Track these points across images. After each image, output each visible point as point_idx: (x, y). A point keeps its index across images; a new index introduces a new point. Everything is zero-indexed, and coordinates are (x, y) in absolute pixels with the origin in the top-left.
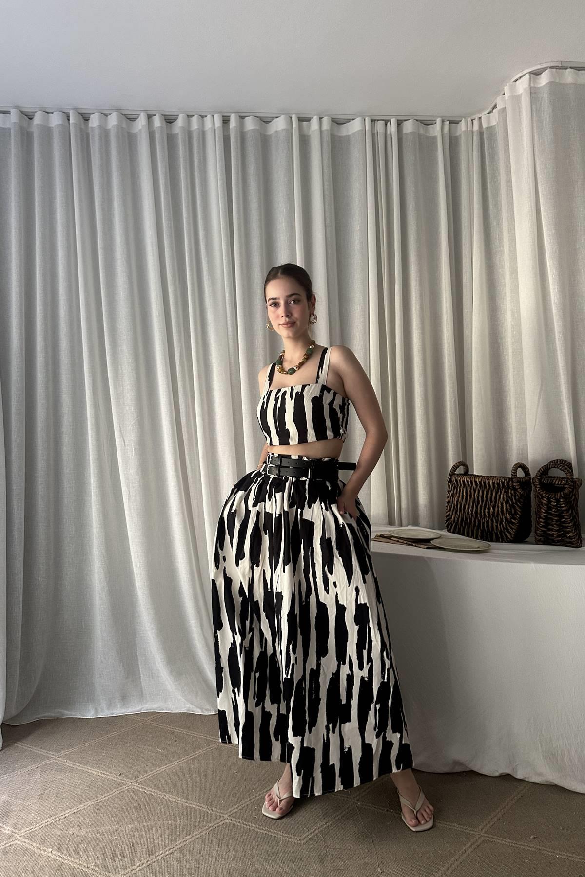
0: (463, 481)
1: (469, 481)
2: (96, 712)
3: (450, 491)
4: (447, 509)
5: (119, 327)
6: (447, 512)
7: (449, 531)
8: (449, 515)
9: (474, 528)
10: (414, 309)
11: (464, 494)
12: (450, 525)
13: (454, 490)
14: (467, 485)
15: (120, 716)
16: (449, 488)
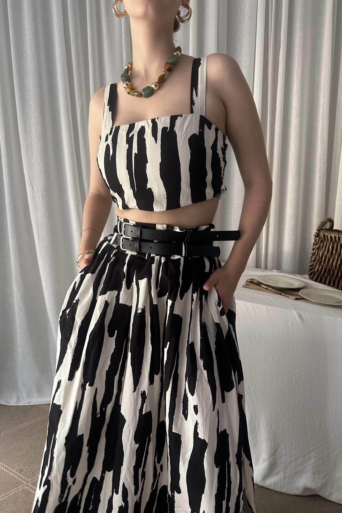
0: (331, 237)
1: (337, 237)
2: (18, 400)
3: (316, 244)
4: (311, 260)
5: (27, 83)
6: (311, 262)
7: (311, 279)
8: (313, 265)
9: (335, 280)
10: (295, 75)
11: (330, 248)
12: (313, 274)
13: (321, 243)
14: (334, 241)
15: (35, 405)
16: (315, 241)
